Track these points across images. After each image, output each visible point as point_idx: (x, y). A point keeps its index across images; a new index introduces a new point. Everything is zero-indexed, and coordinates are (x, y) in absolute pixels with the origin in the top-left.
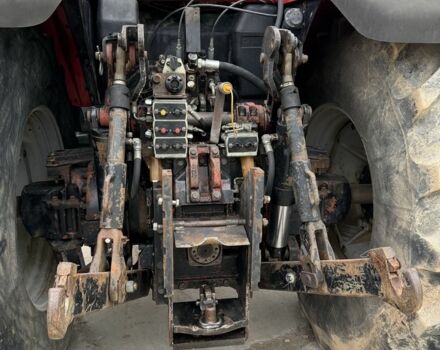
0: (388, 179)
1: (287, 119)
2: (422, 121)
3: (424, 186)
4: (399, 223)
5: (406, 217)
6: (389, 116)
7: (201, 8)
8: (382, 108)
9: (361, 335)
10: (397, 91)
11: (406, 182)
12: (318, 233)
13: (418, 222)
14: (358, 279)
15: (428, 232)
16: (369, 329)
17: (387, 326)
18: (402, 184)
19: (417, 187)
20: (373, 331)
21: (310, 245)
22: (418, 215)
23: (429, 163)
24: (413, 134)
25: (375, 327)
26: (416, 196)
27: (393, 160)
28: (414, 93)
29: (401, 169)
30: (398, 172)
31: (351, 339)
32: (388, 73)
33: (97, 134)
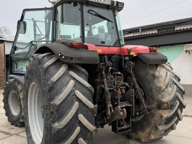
0: (151, 90)
1: (133, 79)
2: (157, 78)
3: (160, 90)
4: (156, 98)
5: (157, 97)
6: (149, 78)
7: (108, 57)
8: (147, 76)
9: (148, 127)
10: (150, 73)
11: (156, 90)
12: (144, 101)
13: (160, 97)
14: (156, 108)
15: (162, 98)
16: (151, 125)
17: (156, 122)
18: (155, 90)
19: (159, 90)
20: (152, 124)
21: (143, 104)
22: (160, 96)
23: (160, 85)
24: (155, 80)
25: (153, 123)
26: (159, 92)
27: (152, 86)
28: (154, 73)
29: (154, 87)
30: (153, 88)
31: (145, 130)
32: (147, 69)
33: (97, 85)
